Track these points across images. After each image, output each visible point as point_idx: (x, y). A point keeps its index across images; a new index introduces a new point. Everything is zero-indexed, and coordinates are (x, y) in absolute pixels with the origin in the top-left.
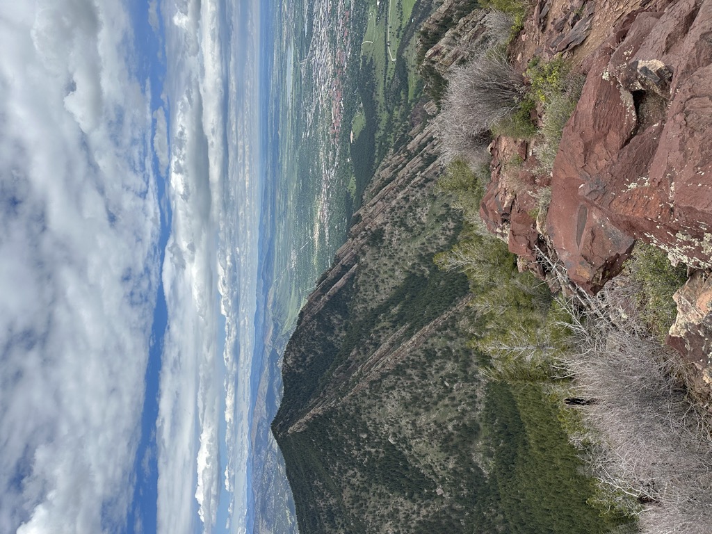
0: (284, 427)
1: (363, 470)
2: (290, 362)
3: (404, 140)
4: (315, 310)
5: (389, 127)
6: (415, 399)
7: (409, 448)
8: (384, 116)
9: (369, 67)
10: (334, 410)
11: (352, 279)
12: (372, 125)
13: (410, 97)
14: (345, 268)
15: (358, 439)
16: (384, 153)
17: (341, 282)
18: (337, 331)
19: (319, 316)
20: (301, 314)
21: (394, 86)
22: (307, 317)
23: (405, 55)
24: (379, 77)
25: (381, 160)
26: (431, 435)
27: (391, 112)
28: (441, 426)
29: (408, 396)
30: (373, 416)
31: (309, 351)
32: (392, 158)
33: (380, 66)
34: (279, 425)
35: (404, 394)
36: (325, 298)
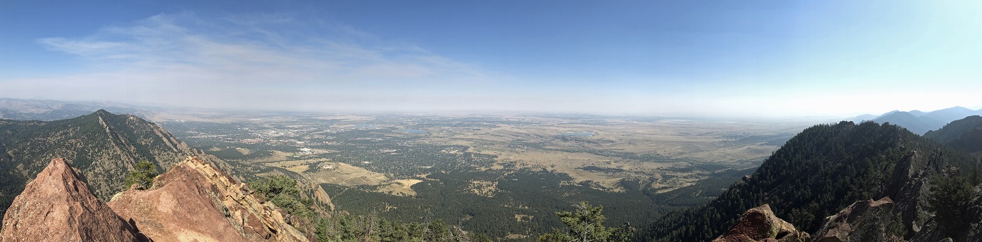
0: (101, 115)
1: (83, 148)
2: (131, 118)
3: (238, 174)
4: (155, 130)
5: (244, 166)
6: (111, 176)
7: (90, 171)
8: (248, 163)
9: (269, 155)
10: (108, 137)
11: (170, 149)
12: (244, 157)
13: (257, 175)
14: (175, 146)
15: (95, 147)
16: (232, 164)
17: (168, 144)
18: (145, 140)
19: (153, 132)
20: (153, 124)
21: (261, 167)
22: (152, 126)
23: (275, 170)
24: (265, 160)
25: (228, 162)
26: (95, 181)
27: (250, 166)
28: (99, 187)
29: (112, 172)
30: (104, 155)
31: (136, 127)
32: (229, 167)
33: (270, 160)
34: (103, 113)
35: (113, 170)
36: (161, 135)
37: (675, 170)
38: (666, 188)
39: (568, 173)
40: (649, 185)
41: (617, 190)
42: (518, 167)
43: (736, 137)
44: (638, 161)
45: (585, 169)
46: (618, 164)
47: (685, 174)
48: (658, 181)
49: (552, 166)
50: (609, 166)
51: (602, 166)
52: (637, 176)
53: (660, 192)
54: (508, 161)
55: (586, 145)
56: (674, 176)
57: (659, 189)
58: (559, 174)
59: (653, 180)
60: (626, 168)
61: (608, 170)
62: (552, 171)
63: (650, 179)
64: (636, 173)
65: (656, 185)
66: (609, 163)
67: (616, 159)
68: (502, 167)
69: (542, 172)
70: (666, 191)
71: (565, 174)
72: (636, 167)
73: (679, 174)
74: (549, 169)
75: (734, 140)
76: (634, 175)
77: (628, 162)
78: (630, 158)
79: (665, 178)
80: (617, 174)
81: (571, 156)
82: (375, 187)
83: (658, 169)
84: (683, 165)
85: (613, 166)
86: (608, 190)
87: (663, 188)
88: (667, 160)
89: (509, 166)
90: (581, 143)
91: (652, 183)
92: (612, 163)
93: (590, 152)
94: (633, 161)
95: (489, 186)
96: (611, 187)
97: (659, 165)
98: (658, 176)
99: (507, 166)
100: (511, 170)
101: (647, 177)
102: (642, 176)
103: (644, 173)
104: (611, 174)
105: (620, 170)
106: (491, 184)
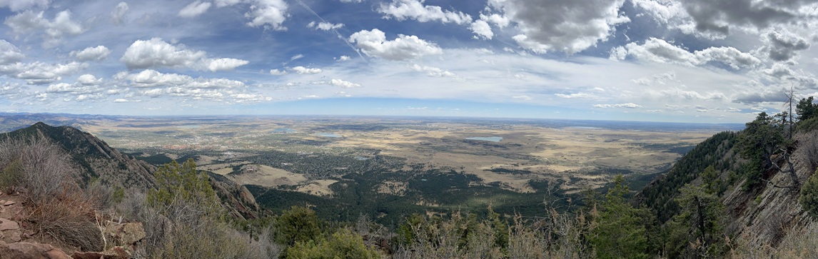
0: (40, 127)
2: (67, 129)
4: (90, 140)
9: (196, 159)
11: (104, 156)
14: (109, 153)
17: (102, 151)
18: (80, 149)
19: (87, 141)
20: (89, 134)
22: (87, 136)
31: (72, 137)
33: (197, 163)
36: (96, 144)
37: (584, 173)
38: (574, 189)
39: (477, 174)
40: (557, 186)
41: (525, 190)
42: (426, 169)
45: (494, 171)
46: (525, 166)
47: (594, 177)
48: (566, 183)
49: (462, 168)
50: (516, 168)
51: (510, 168)
52: (545, 177)
53: (567, 193)
54: (416, 163)
55: (493, 148)
56: (582, 179)
57: (567, 190)
58: (468, 175)
60: (534, 169)
61: (516, 172)
62: (462, 173)
63: (558, 180)
64: (545, 174)
65: (564, 187)
66: (516, 165)
67: (524, 161)
68: (411, 169)
69: (451, 173)
70: (574, 192)
71: (474, 175)
72: (543, 169)
73: (588, 177)
74: (458, 171)
76: (541, 177)
77: (535, 164)
78: (537, 161)
79: (574, 180)
80: (525, 175)
81: (478, 159)
82: (294, 187)
83: (565, 171)
84: (591, 168)
85: (521, 168)
86: (518, 190)
87: (571, 190)
88: (575, 163)
89: (418, 167)
91: (561, 183)
92: (520, 165)
93: (499, 155)
94: (540, 164)
95: (401, 186)
96: (520, 187)
97: (567, 168)
98: (567, 179)
99: (416, 168)
100: (420, 172)
101: (555, 179)
102: (550, 178)
103: (552, 175)
104: (519, 175)
105: (527, 172)
106: (402, 184)
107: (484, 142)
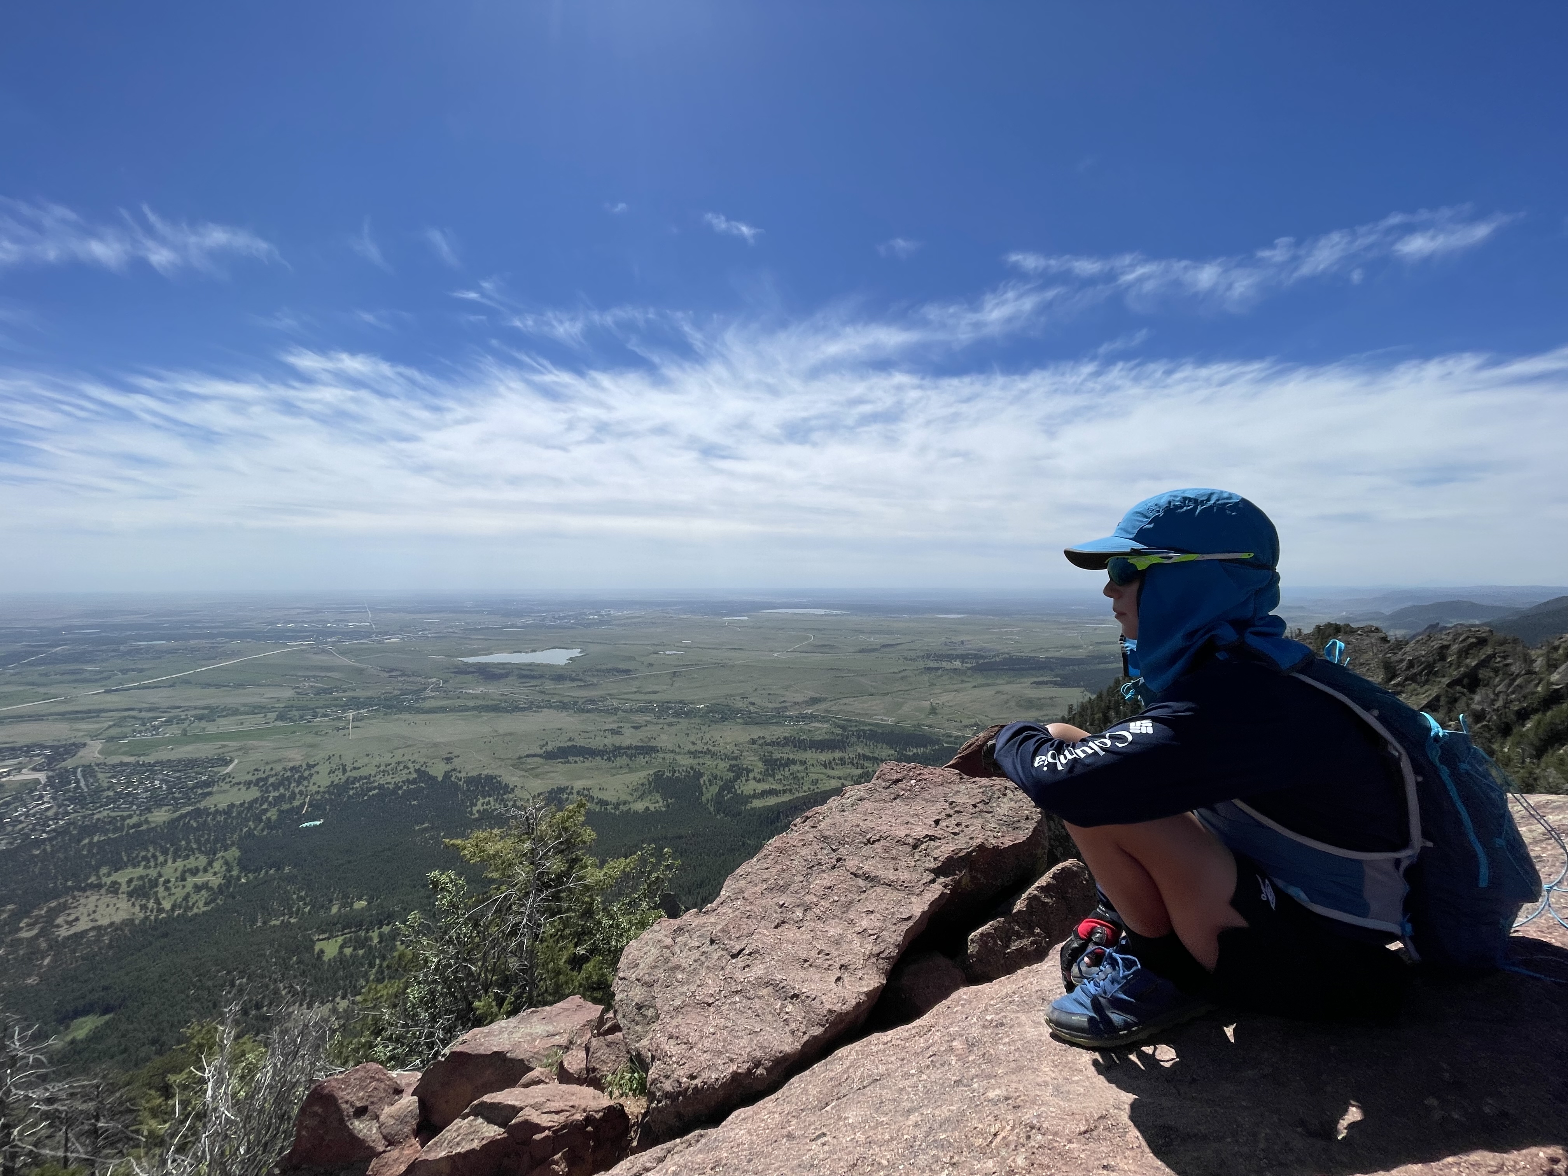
37: (799, 744)
38: (772, 792)
39: (497, 773)
40: (728, 786)
41: (639, 806)
42: (322, 780)
43: (963, 658)
44: (698, 721)
45: (550, 756)
46: (642, 734)
47: (825, 756)
48: (751, 775)
49: (448, 760)
50: (617, 740)
51: (598, 743)
52: (694, 762)
53: (757, 803)
54: (279, 768)
55: (549, 686)
56: (794, 762)
57: (755, 796)
58: (470, 780)
59: (740, 772)
60: (664, 740)
61: (617, 751)
62: (447, 775)
63: (731, 769)
64: (694, 754)
65: (748, 787)
66: (616, 732)
67: (639, 719)
68: (254, 793)
69: (414, 782)
70: (772, 801)
71: (490, 778)
72: (692, 738)
73: (810, 756)
74: (438, 770)
75: (957, 664)
76: (685, 761)
77: (671, 724)
78: (677, 714)
79: (772, 765)
80: (642, 760)
81: (506, 723)
83: (753, 742)
84: (821, 730)
85: (629, 738)
86: (617, 806)
87: (764, 794)
88: (778, 716)
89: (283, 782)
90: (534, 682)
91: (737, 777)
92: (628, 731)
93: (563, 706)
94: (684, 723)
95: (195, 872)
96: (624, 797)
97: (756, 732)
98: (752, 760)
99: (276, 787)
100: (293, 796)
101: (723, 765)
102: (709, 762)
103: (713, 755)
104: (624, 760)
105: (647, 750)
106: (203, 860)
107: (519, 667)
